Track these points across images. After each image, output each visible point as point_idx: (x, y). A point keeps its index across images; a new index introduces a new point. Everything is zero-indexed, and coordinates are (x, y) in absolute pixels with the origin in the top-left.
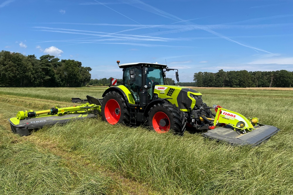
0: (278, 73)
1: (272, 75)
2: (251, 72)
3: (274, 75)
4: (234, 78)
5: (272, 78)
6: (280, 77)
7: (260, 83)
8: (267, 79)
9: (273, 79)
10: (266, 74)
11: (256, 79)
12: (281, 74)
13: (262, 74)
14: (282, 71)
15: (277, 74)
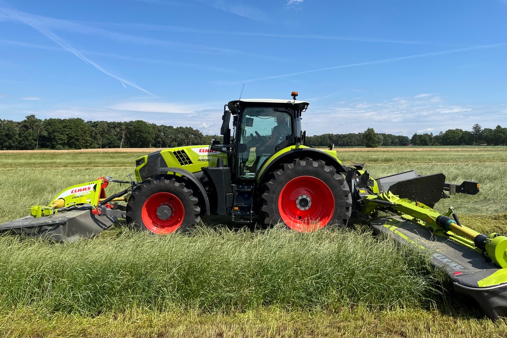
0: (132, 125)
1: (124, 127)
2: (91, 122)
3: (127, 128)
4: (59, 132)
5: (124, 133)
6: (136, 131)
7: (106, 141)
8: (115, 134)
9: (126, 135)
10: (115, 127)
11: (99, 135)
12: (137, 126)
13: (108, 127)
14: (138, 121)
15: (131, 127)
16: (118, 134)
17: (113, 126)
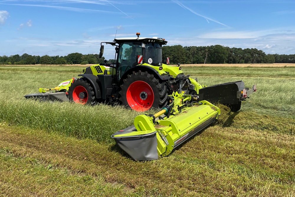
0: (212, 48)
1: (207, 50)
2: (186, 47)
3: (209, 50)
4: (168, 54)
5: (207, 53)
6: (215, 52)
7: (195, 59)
8: (201, 54)
9: (208, 55)
10: (201, 50)
11: (191, 55)
12: (216, 49)
13: (197, 50)
14: (217, 46)
15: (212, 50)
16: (203, 55)
17: (200, 49)
